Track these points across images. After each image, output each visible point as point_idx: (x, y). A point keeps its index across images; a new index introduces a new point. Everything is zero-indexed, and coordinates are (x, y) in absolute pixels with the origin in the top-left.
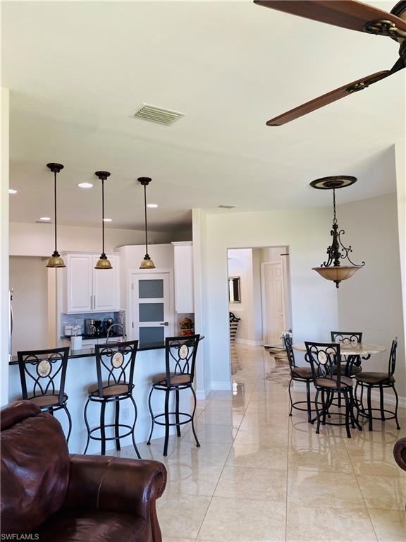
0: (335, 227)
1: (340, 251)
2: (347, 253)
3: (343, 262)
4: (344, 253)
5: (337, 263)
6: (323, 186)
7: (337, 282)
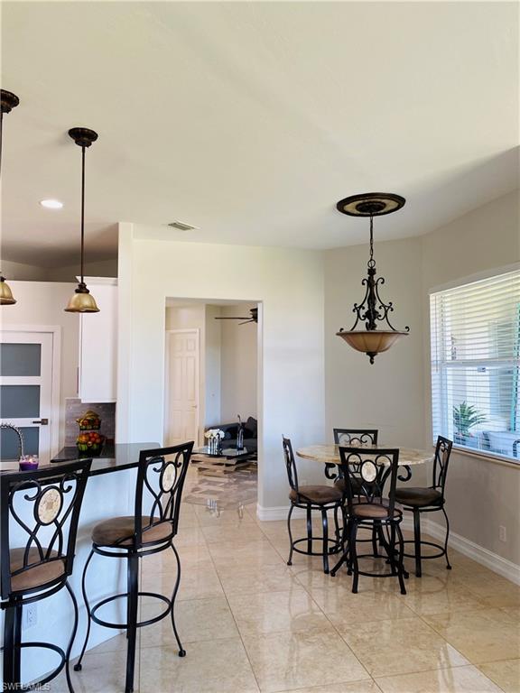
0: (372, 272)
1: (377, 308)
2: (386, 312)
3: (381, 325)
4: (382, 312)
5: (371, 326)
6: (356, 212)
7: (372, 354)
